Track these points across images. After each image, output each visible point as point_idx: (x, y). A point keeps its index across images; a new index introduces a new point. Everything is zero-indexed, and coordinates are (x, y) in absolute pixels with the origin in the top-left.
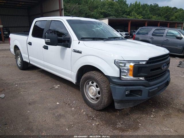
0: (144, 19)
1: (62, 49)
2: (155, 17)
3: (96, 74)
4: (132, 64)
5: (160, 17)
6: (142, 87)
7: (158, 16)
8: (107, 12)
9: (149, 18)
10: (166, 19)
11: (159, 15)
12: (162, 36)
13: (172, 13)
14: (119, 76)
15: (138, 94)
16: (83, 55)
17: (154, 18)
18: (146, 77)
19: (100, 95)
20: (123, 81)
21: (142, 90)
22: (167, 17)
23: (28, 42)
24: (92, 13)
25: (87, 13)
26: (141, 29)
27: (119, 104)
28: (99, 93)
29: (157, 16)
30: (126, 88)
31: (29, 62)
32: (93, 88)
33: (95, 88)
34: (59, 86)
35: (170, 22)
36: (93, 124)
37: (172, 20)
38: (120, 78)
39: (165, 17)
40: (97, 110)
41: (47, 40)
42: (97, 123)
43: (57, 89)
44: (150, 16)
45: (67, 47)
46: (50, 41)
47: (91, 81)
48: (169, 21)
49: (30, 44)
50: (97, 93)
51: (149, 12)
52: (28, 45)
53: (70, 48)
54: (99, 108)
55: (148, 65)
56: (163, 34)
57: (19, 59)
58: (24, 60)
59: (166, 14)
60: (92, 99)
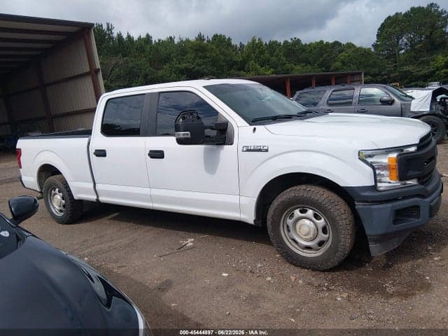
0: (277, 74)
1: (206, 152)
2: (298, 67)
3: (312, 190)
4: (394, 155)
5: (309, 67)
6: (418, 199)
7: (306, 65)
8: (194, 68)
9: (287, 71)
10: (323, 69)
11: (308, 62)
12: (350, 103)
13: (334, 55)
14: (374, 184)
15: (410, 216)
16: (271, 155)
17: (298, 70)
18: (419, 179)
19: (327, 236)
20: (383, 193)
21: (419, 204)
22: (325, 65)
23: (92, 151)
24: (160, 73)
25: (147, 75)
26: (300, 93)
27: (378, 245)
28: (325, 230)
29: (304, 64)
30: (392, 207)
31: (98, 200)
32: (307, 222)
33: (313, 222)
34: (193, 240)
35: (336, 74)
36: (339, 299)
37: (337, 69)
38: (374, 188)
39: (320, 66)
40: (324, 271)
41: (184, 135)
42: (345, 295)
43: (191, 248)
44: (288, 66)
45: (224, 144)
46: (189, 136)
47: (297, 208)
48: (329, 73)
49: (101, 153)
50: (320, 230)
51: (284, 59)
52: (93, 157)
53: (232, 144)
54: (330, 265)
55: (420, 153)
56: (351, 100)
57: (58, 197)
58: (75, 198)
59: (321, 59)
60: (308, 248)
